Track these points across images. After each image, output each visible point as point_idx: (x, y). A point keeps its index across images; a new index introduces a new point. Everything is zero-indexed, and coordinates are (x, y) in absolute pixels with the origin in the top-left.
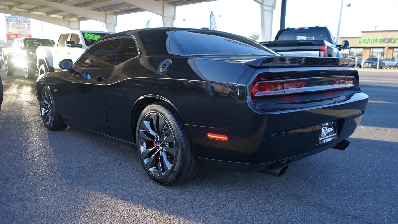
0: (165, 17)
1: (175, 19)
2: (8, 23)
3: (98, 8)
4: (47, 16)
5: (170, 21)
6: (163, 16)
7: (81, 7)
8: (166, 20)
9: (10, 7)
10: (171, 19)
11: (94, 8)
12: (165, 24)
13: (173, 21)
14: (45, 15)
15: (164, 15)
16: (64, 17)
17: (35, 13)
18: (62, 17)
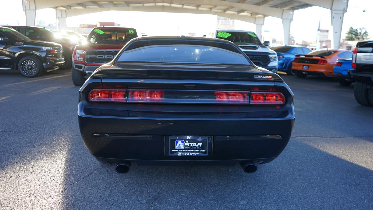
0: (334, 10)
1: (346, 11)
2: (218, 21)
3: (276, 5)
4: (238, 14)
5: (340, 14)
6: (331, 9)
7: (260, 5)
8: (335, 14)
9: (211, 9)
10: (341, 12)
11: (272, 6)
12: (334, 18)
13: (343, 14)
14: (236, 13)
15: (333, 8)
16: (252, 14)
17: (228, 12)
18: (250, 15)
